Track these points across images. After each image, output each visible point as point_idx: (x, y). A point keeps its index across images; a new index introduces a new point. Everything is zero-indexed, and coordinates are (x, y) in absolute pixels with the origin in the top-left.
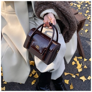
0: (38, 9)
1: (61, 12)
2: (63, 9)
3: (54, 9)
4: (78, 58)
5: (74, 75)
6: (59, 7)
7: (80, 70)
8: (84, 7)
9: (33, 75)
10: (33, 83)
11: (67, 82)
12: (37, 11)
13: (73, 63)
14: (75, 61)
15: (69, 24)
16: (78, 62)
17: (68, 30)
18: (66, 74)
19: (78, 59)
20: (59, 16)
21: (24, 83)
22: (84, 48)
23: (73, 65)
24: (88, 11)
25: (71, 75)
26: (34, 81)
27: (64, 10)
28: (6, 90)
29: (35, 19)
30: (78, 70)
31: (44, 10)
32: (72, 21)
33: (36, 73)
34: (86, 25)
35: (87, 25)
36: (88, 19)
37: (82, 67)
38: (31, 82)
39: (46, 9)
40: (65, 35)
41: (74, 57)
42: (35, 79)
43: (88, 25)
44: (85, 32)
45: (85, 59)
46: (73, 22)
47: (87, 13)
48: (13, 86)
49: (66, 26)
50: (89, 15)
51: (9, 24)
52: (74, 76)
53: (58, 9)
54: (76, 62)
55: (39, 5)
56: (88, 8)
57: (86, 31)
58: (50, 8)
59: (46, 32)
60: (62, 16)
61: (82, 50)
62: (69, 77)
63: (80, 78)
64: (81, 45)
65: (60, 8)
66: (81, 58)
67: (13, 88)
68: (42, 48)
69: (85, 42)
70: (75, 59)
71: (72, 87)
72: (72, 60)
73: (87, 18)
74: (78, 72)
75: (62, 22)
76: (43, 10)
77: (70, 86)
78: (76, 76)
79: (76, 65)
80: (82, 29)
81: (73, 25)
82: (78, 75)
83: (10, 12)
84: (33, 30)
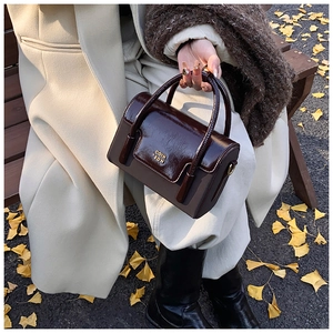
0: (156, 27)
1: (238, 34)
2: (243, 25)
3: (212, 24)
4: (294, 208)
5: (282, 268)
6: (229, 17)
7: (301, 252)
8: (307, 35)
9: (134, 272)
10: (134, 300)
11: (256, 292)
12: (152, 35)
13: (277, 227)
14: (281, 220)
15: (265, 75)
16: (292, 223)
17: (261, 98)
18: (252, 265)
19: (291, 212)
20: (230, 51)
21: (105, 297)
22: (312, 175)
23: (275, 232)
24: (319, 48)
25: (270, 270)
26: (140, 292)
27: (247, 26)
28: (39, 326)
29: (143, 66)
30: (294, 252)
31: (179, 31)
32: (276, 66)
33: (144, 262)
34: (314, 95)
35: (319, 95)
36: (323, 73)
37: (310, 240)
38: (130, 296)
39: (186, 27)
40: (250, 117)
41: (277, 205)
42: (140, 284)
43: (323, 95)
44: (312, 120)
45: (317, 211)
46: (279, 71)
47: (318, 55)
48: (65, 310)
49: (255, 85)
50: (324, 62)
51: (53, 86)
52: (281, 273)
53: (227, 24)
54: (284, 223)
55: (159, 14)
56: (320, 35)
57: (317, 115)
58: (198, 23)
59: (186, 106)
60: (239, 51)
61: (307, 181)
62: (262, 276)
63: (304, 279)
64: (301, 163)
65: (234, 19)
66: (303, 208)
67: (64, 317)
68: (175, 159)
69: (315, 152)
70: (283, 213)
71: (274, 312)
72: (272, 216)
73: (319, 72)
74: (295, 259)
75: (240, 70)
76: (177, 31)
77: (267, 306)
78: (289, 270)
79: (286, 234)
80: (303, 110)
81: (278, 79)
82: (294, 267)
83: (59, 46)
84: (141, 98)
